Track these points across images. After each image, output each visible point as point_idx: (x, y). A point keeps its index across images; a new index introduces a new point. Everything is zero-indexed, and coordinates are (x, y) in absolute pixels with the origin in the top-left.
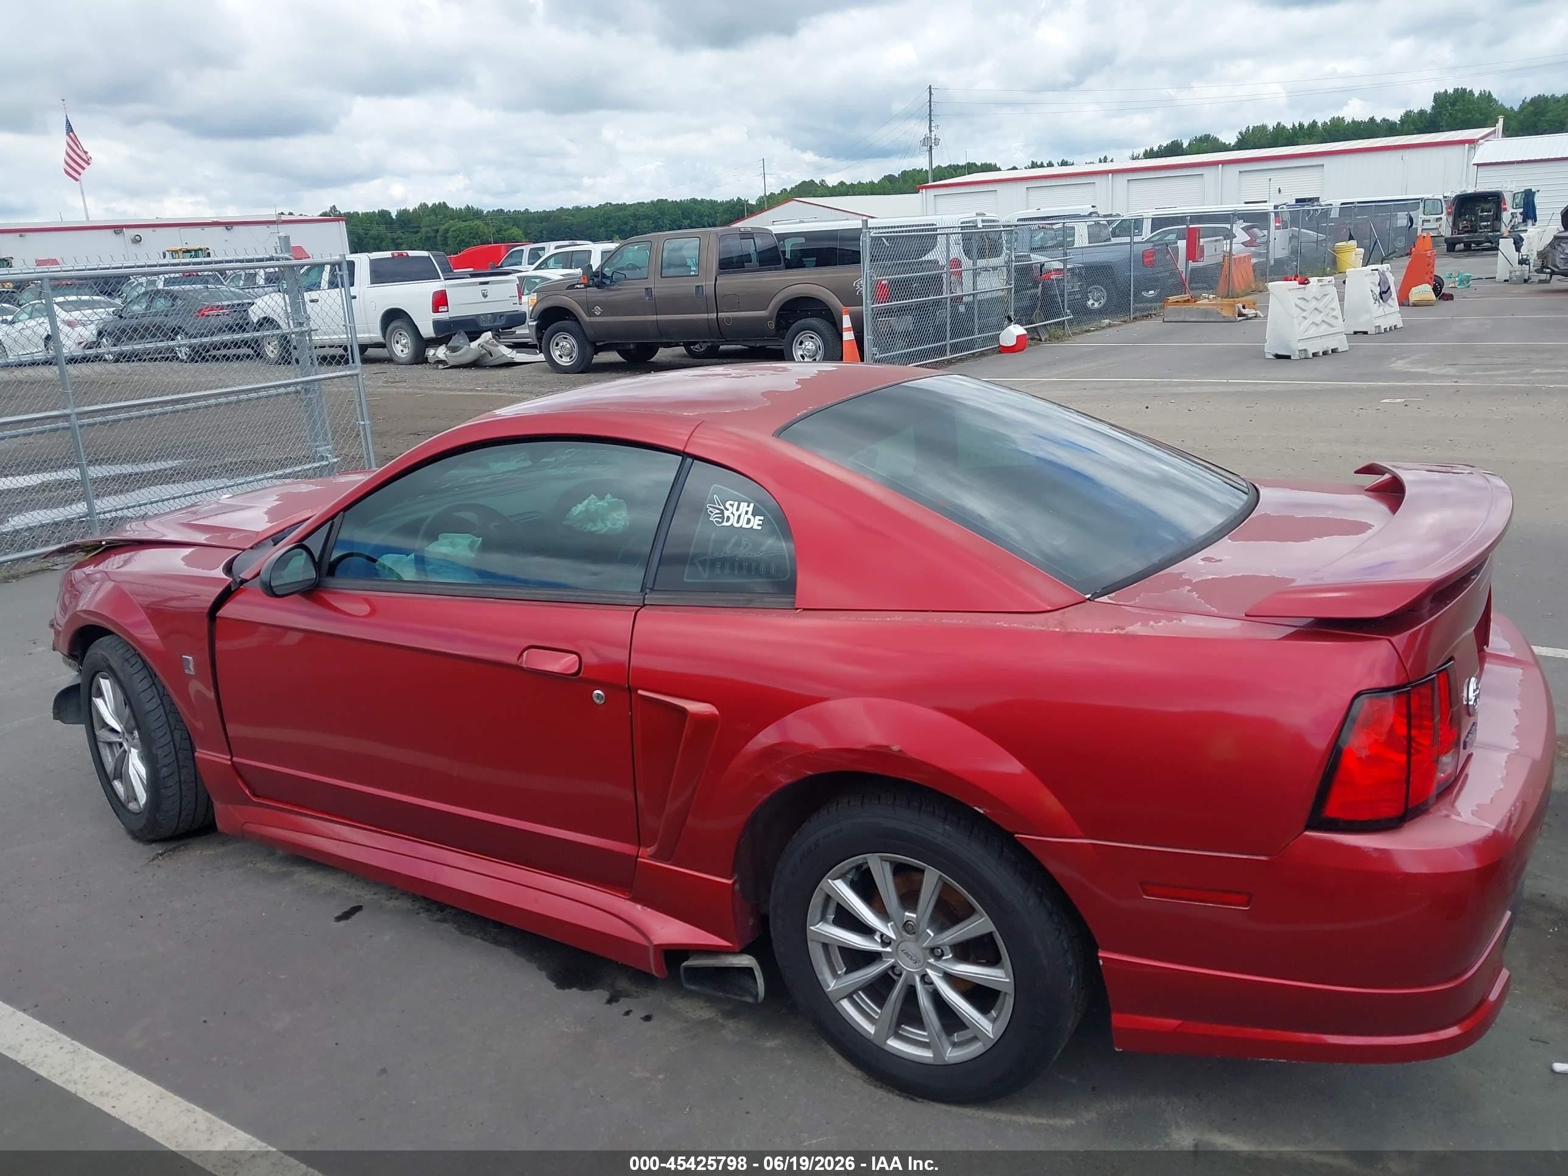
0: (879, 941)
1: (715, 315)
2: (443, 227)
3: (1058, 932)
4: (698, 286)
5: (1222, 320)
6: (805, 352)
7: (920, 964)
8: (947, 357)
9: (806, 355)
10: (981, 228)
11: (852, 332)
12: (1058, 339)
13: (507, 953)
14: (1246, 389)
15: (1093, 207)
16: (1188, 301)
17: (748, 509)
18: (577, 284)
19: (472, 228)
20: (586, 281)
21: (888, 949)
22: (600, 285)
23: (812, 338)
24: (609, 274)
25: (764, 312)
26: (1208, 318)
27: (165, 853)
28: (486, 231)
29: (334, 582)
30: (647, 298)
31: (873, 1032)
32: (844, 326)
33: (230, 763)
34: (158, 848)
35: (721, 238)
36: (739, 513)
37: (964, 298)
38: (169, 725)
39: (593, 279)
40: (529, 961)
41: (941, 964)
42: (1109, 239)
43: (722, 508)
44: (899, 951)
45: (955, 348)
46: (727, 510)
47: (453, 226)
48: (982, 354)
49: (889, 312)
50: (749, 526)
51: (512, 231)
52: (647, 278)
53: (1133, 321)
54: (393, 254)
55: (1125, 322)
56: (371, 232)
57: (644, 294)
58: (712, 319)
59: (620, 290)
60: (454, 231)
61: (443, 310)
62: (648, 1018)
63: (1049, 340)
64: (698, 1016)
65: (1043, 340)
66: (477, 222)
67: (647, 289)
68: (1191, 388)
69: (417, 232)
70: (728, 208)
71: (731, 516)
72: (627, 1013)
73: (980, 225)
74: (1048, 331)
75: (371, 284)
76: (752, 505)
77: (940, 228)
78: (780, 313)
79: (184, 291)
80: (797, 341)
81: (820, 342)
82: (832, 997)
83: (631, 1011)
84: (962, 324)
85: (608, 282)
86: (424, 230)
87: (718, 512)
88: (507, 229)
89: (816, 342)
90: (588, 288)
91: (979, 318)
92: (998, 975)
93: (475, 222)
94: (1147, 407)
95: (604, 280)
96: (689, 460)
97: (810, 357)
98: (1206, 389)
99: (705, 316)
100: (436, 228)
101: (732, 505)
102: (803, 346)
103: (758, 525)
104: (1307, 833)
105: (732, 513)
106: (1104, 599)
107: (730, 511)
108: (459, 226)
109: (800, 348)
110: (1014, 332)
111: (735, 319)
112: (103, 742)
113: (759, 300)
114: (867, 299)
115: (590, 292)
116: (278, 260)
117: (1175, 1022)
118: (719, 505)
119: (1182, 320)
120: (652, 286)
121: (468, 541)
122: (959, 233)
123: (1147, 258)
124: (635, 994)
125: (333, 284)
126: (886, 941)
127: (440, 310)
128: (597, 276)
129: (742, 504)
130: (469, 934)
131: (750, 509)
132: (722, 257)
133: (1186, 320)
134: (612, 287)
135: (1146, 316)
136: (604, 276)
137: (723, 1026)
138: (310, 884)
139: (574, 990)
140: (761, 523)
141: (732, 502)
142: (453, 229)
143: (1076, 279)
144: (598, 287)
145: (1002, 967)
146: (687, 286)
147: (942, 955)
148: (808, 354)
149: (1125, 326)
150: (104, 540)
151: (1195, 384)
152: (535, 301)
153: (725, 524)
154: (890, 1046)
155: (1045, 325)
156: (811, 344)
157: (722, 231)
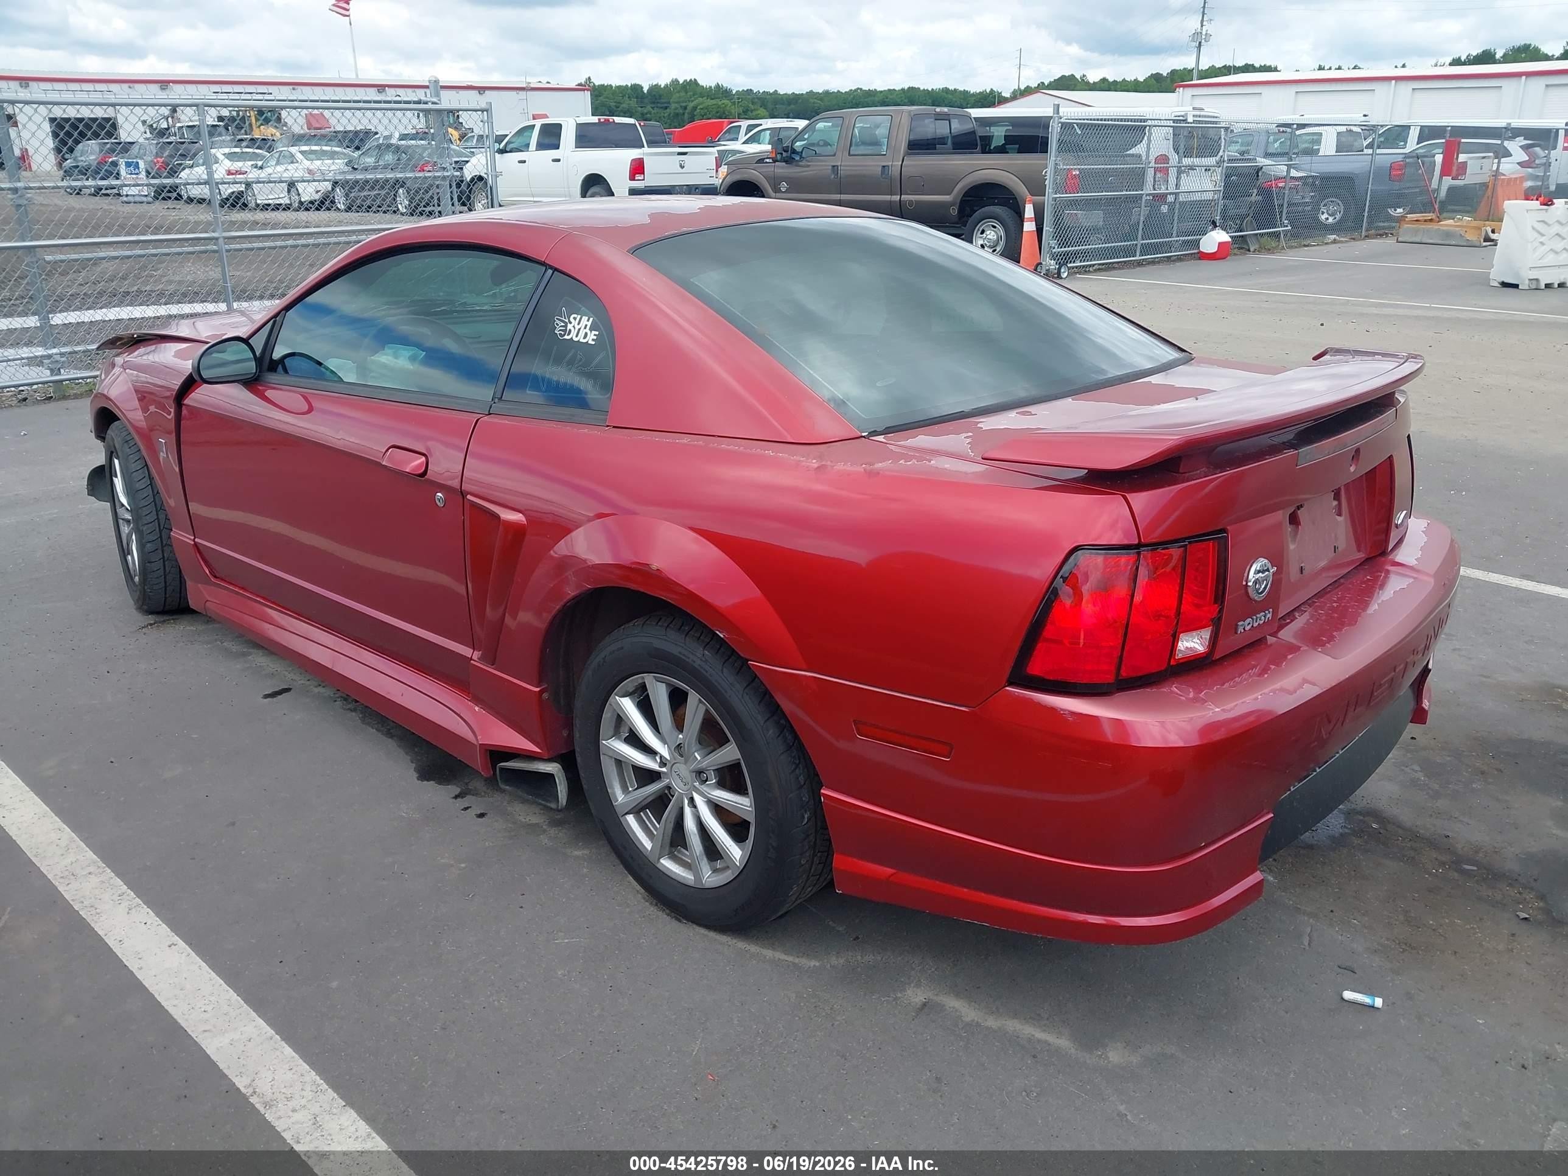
0: (659, 761)
1: (899, 197)
2: (691, 105)
3: (794, 766)
4: (884, 167)
5: (1465, 244)
6: (986, 242)
7: (689, 787)
8: (1137, 258)
9: (986, 245)
10: (1191, 123)
11: (1034, 223)
12: (1269, 251)
13: (391, 744)
14: (1446, 315)
15: (1365, 116)
16: (1431, 220)
17: (587, 323)
18: (767, 158)
19: (719, 107)
20: (774, 156)
21: (664, 769)
22: (789, 161)
23: (994, 227)
24: (799, 150)
25: (948, 197)
26: (1448, 241)
27: (154, 624)
28: (733, 111)
29: (272, 378)
30: (833, 176)
31: (649, 848)
32: (1026, 216)
33: (193, 543)
34: (151, 619)
35: (914, 117)
36: (579, 327)
37: (1169, 196)
38: (156, 505)
39: (782, 154)
40: (407, 753)
41: (703, 788)
42: (1362, 151)
43: (567, 321)
44: (673, 771)
45: (1145, 250)
46: (571, 323)
47: (702, 104)
48: (1179, 259)
49: (1073, 204)
50: (585, 341)
51: (759, 112)
52: (834, 155)
53: (1364, 239)
54: (599, 119)
55: (1354, 239)
56: (622, 106)
57: (830, 171)
58: (895, 202)
59: (809, 166)
60: (702, 109)
61: (640, 178)
62: (481, 815)
63: (1258, 251)
64: (527, 820)
65: (1252, 249)
66: (726, 101)
67: (834, 166)
68: (1384, 309)
69: (666, 108)
70: (980, 99)
71: (572, 329)
72: (466, 809)
73: (1190, 119)
74: (1259, 241)
75: (576, 148)
76: (591, 319)
77: (1151, 120)
78: (964, 198)
79: (409, 147)
80: (979, 230)
81: (1002, 233)
82: (620, 811)
83: (470, 807)
84: (1156, 225)
85: (797, 158)
86: (673, 106)
87: (563, 324)
88: (755, 110)
89: (998, 232)
90: (777, 163)
91: (1179, 221)
92: (745, 803)
93: (723, 102)
94: (1322, 325)
95: (793, 156)
96: (550, 272)
97: (990, 247)
98: (1400, 312)
99: (888, 198)
100: (684, 104)
101: (575, 319)
102: (984, 235)
103: (593, 340)
104: (1007, 688)
105: (574, 327)
106: (881, 438)
107: (572, 325)
108: (707, 104)
109: (981, 237)
110: (1215, 239)
111: (918, 202)
112: (122, 519)
113: (942, 184)
114: (1049, 190)
115: (778, 166)
116: (426, 103)
117: (890, 871)
118: (565, 318)
119: (1419, 241)
120: (839, 164)
121: (411, 353)
122: (1171, 127)
123: (1395, 171)
124: (483, 794)
125: (541, 146)
126: (663, 764)
127: (636, 178)
128: (786, 151)
129: (584, 317)
130: (368, 724)
131: (589, 324)
132: (912, 138)
133: (1424, 241)
134: (801, 163)
135: (1381, 235)
136: (794, 151)
137: (545, 831)
138: (258, 664)
139: (432, 782)
140: (595, 337)
141: (575, 316)
142: (701, 107)
143: (1308, 189)
144: (786, 162)
145: (748, 797)
146: (872, 166)
147: (706, 781)
148: (988, 244)
149: (1353, 243)
150: (136, 333)
151: (1391, 306)
152: (725, 174)
153: (566, 337)
154: (662, 864)
155: (1256, 234)
156: (993, 233)
157: (916, 110)
